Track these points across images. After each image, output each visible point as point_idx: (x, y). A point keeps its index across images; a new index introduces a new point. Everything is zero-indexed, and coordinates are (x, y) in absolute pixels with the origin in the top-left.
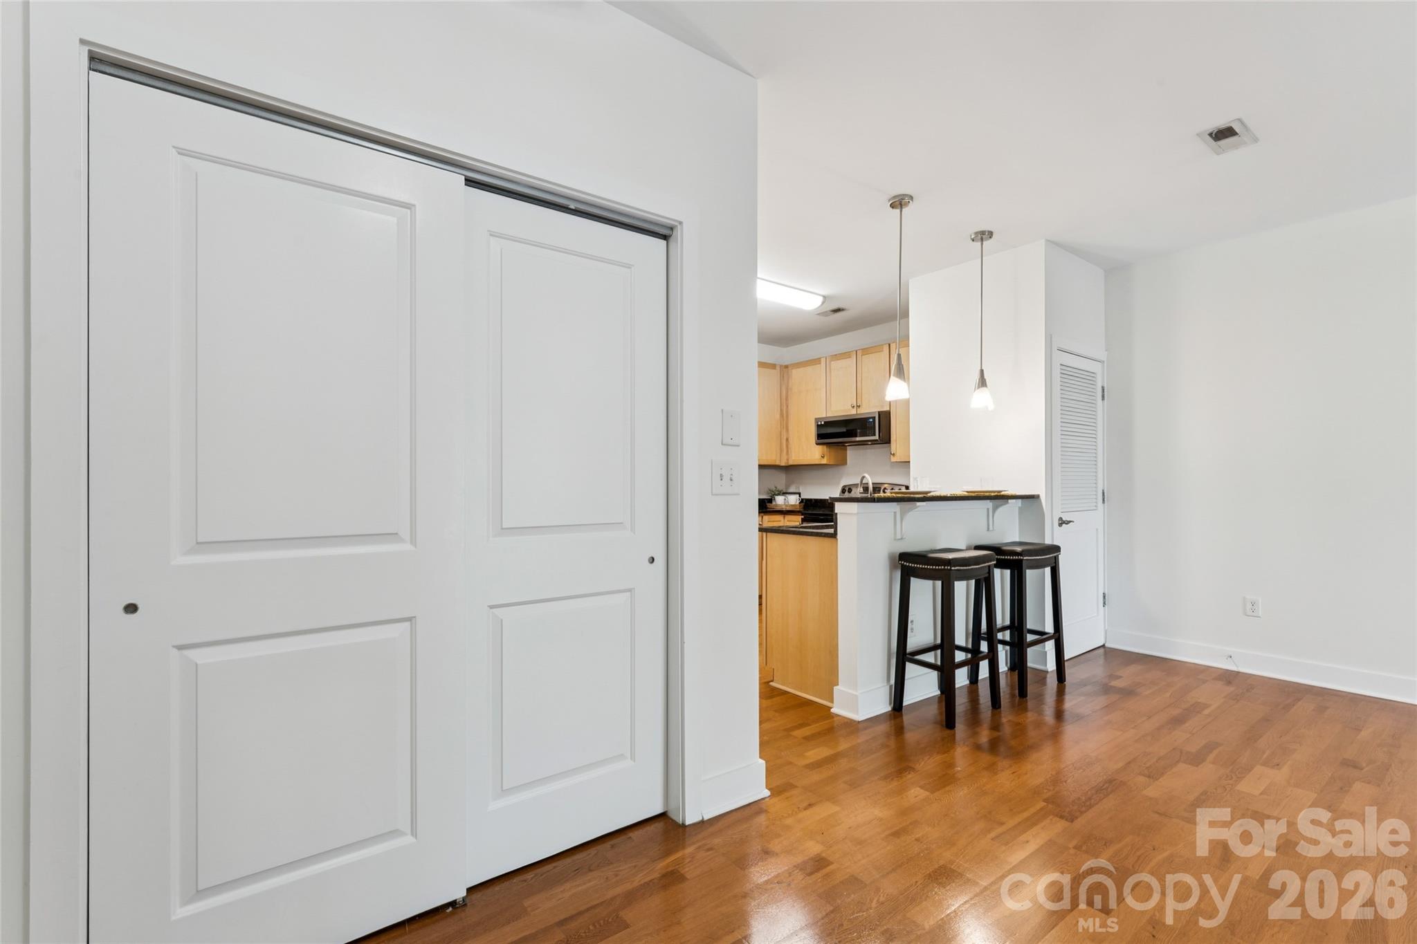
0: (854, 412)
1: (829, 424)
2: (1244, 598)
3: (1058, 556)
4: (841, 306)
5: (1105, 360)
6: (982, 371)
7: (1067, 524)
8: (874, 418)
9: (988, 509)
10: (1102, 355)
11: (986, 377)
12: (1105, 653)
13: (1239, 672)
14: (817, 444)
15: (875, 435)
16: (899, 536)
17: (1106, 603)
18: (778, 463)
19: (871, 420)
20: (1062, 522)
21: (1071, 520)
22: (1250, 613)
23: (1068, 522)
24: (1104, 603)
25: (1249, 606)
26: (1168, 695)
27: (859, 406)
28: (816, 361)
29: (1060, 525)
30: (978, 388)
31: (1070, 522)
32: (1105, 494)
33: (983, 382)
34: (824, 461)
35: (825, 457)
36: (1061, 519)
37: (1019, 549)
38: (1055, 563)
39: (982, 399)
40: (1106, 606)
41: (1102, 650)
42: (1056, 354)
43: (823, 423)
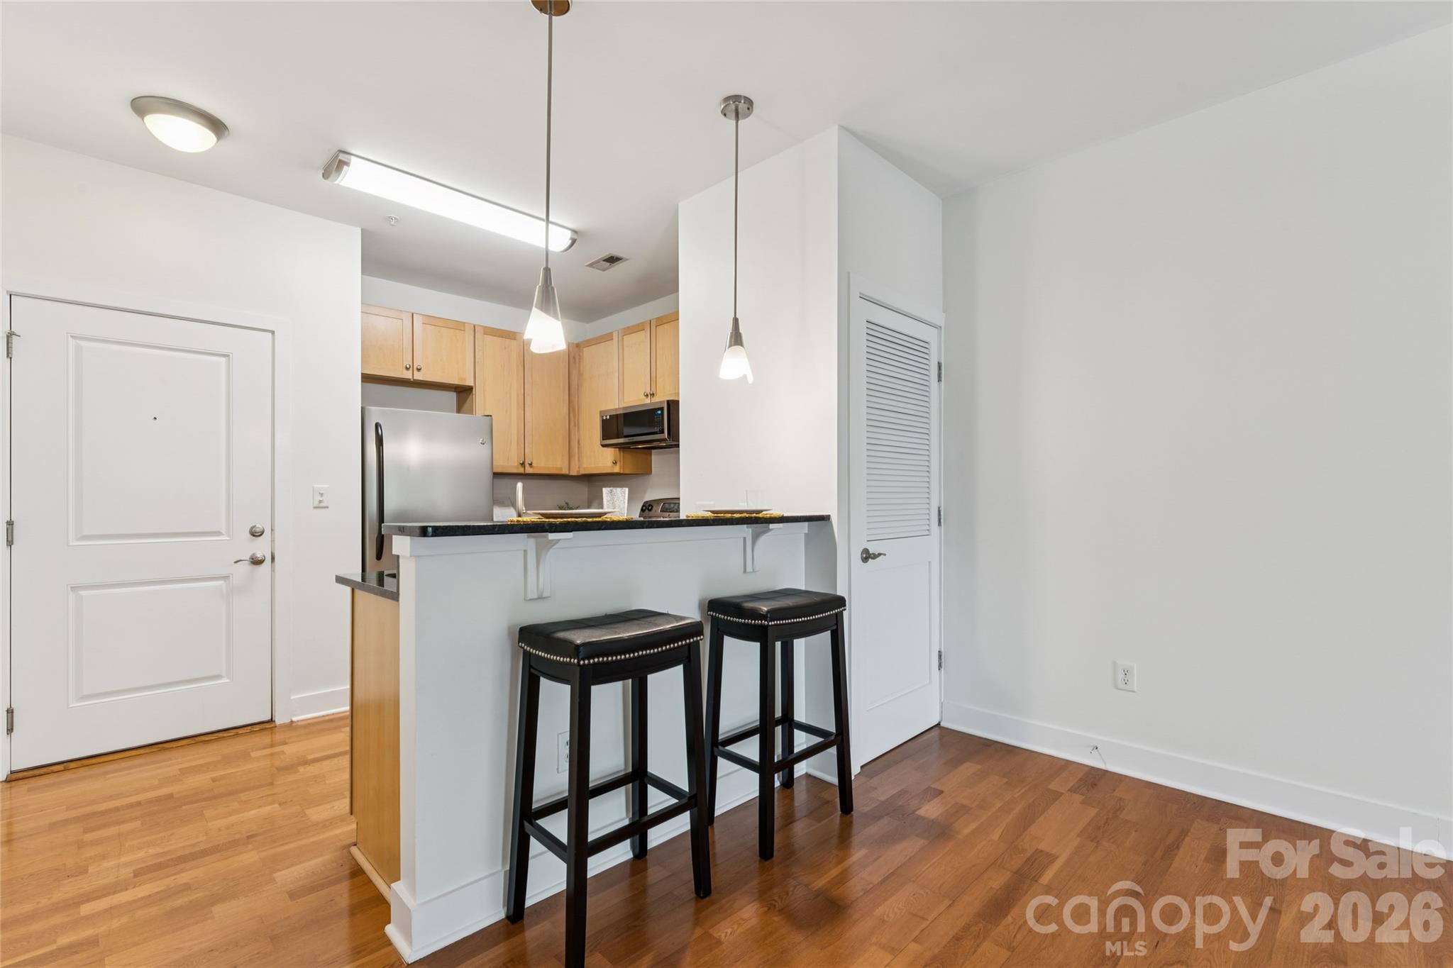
0: (648, 401)
1: (615, 417)
2: (1115, 664)
3: (841, 612)
4: (616, 253)
5: (943, 325)
6: (736, 321)
7: (873, 558)
8: (662, 409)
9: (745, 538)
10: (939, 319)
11: (741, 331)
12: (941, 738)
13: (1106, 772)
14: (604, 446)
15: (662, 432)
16: (532, 594)
17: (943, 665)
18: (565, 471)
19: (659, 412)
20: (867, 556)
21: (882, 552)
22: (1121, 684)
23: (875, 556)
24: (940, 666)
25: (1121, 676)
26: (996, 836)
27: (653, 394)
28: (607, 337)
29: (865, 560)
30: (730, 346)
31: (880, 554)
32: (942, 513)
33: (737, 339)
34: (617, 469)
35: (618, 464)
36: (866, 551)
37: (764, 608)
38: (837, 624)
39: (734, 366)
40: (942, 669)
41: (935, 733)
42: (856, 302)
43: (608, 417)
